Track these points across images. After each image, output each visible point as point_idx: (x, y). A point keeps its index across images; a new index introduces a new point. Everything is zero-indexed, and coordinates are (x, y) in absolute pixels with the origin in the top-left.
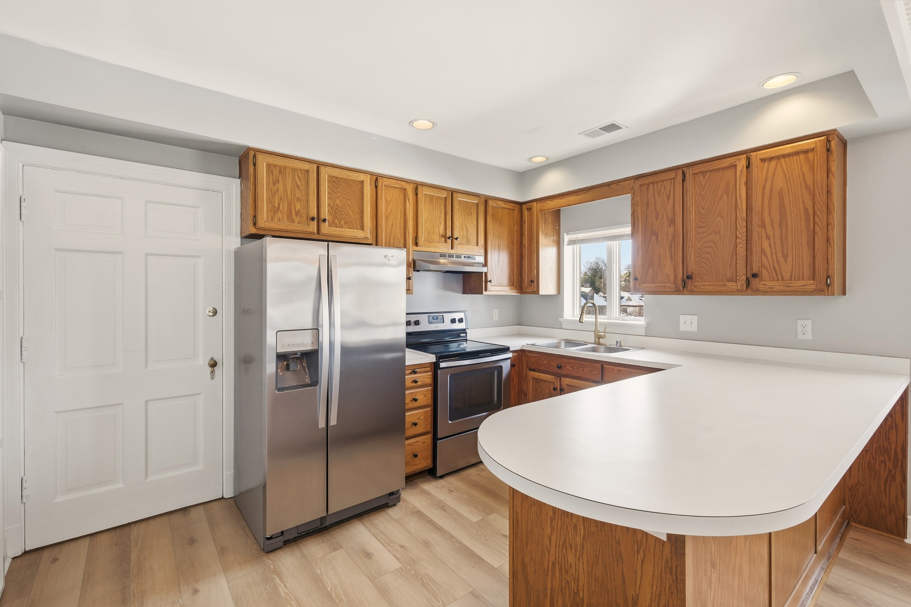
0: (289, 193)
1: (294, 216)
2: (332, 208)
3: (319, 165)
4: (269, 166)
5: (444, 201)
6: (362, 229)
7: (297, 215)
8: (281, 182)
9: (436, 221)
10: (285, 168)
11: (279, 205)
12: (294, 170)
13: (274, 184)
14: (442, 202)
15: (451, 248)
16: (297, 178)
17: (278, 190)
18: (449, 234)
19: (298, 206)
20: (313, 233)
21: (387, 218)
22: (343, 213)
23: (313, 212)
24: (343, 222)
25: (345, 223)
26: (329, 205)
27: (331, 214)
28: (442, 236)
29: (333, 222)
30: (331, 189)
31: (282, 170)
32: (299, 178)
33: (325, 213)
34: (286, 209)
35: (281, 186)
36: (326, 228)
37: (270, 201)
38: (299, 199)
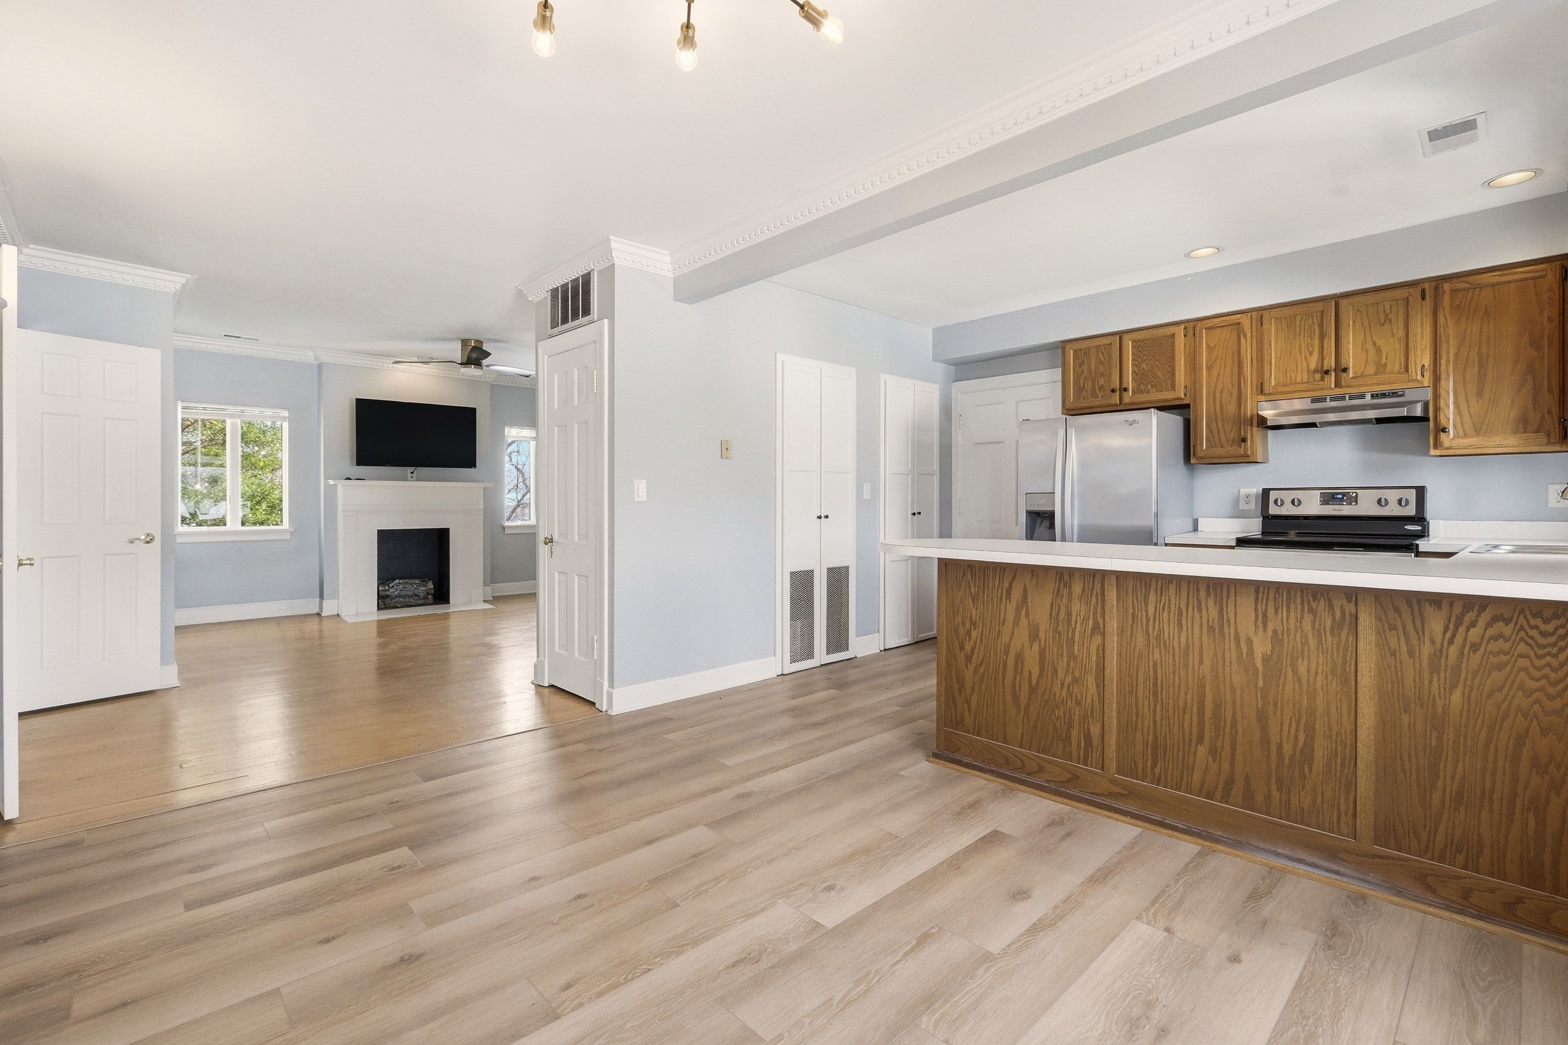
0: (1093, 370)
1: (1097, 392)
2: (1136, 374)
3: (1121, 334)
4: (1075, 352)
5: (1319, 319)
6: (1173, 388)
7: (1100, 390)
8: (1086, 364)
9: (1300, 353)
10: (1089, 349)
11: (1084, 384)
12: (1098, 347)
13: (1080, 366)
14: (1315, 321)
15: (1333, 386)
16: (1101, 355)
17: (1083, 372)
18: (1330, 362)
19: (1102, 381)
20: (1116, 405)
21: (1209, 368)
22: (1150, 376)
23: (1116, 384)
24: (1149, 387)
25: (1152, 387)
26: (1134, 372)
27: (1136, 381)
28: (1316, 371)
29: (1138, 388)
30: (1136, 355)
31: (1087, 351)
32: (1103, 353)
33: (1130, 383)
34: (1090, 386)
35: (1085, 367)
36: (1128, 397)
37: (1076, 383)
38: (1102, 374)
